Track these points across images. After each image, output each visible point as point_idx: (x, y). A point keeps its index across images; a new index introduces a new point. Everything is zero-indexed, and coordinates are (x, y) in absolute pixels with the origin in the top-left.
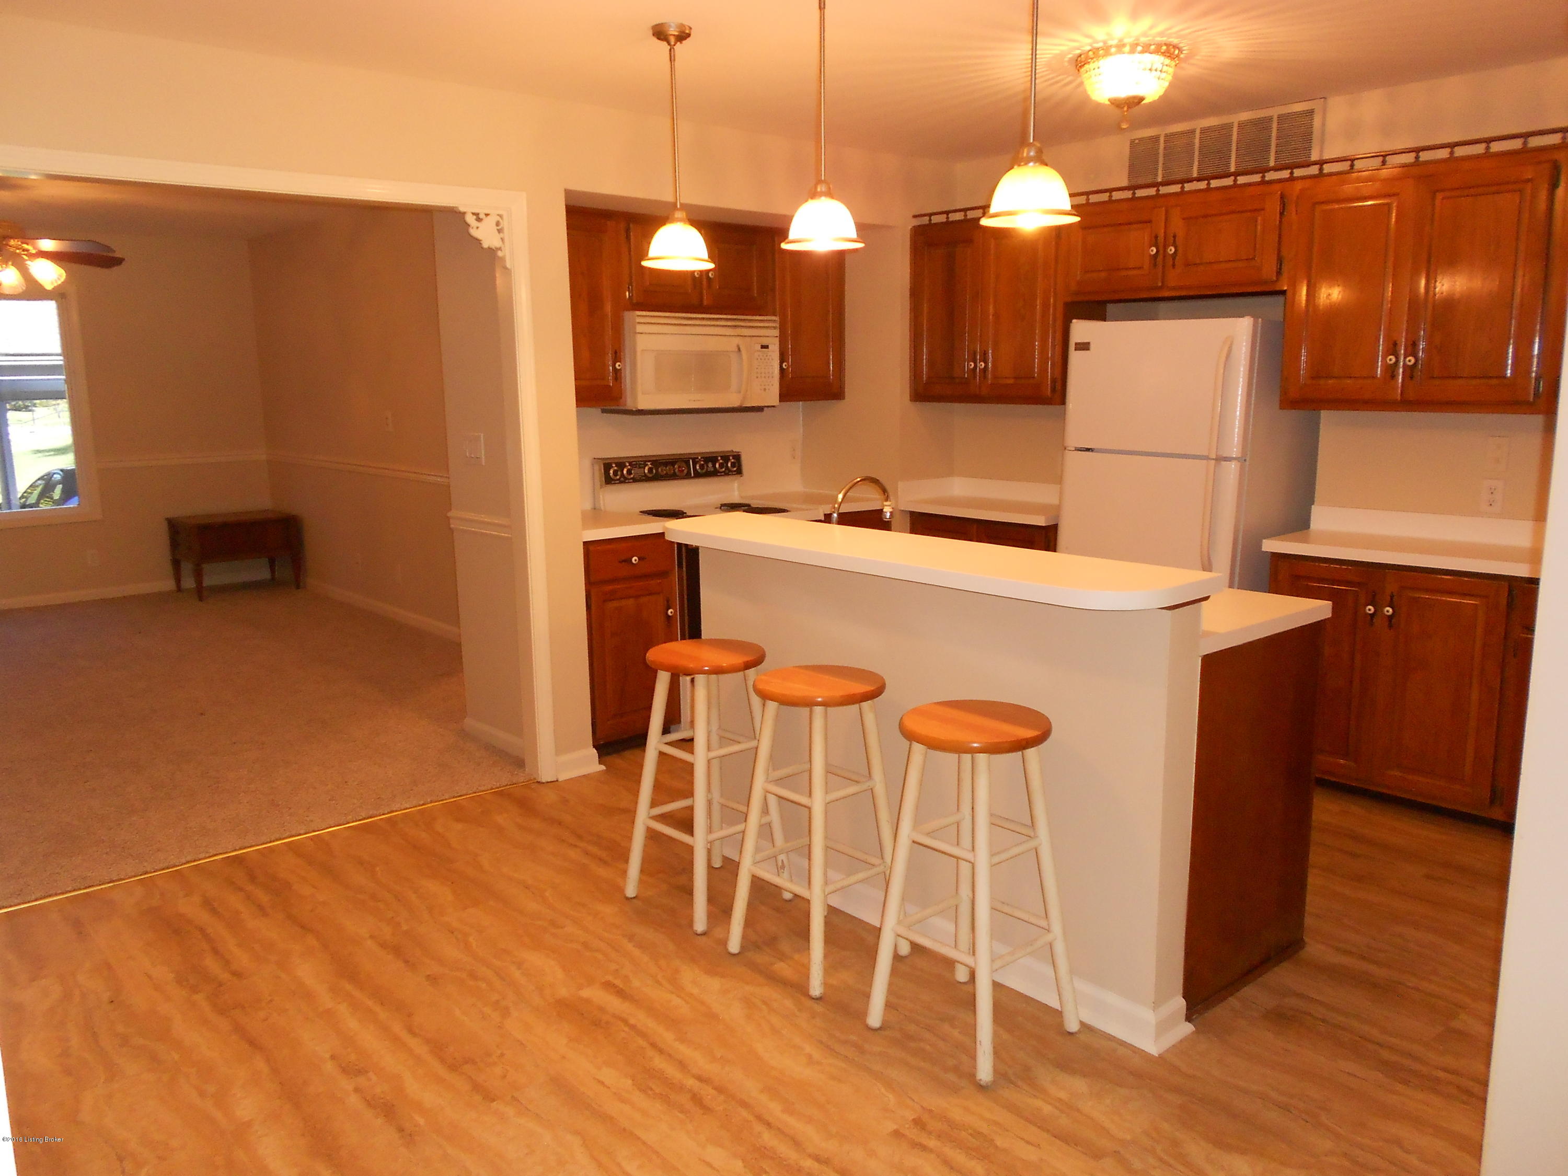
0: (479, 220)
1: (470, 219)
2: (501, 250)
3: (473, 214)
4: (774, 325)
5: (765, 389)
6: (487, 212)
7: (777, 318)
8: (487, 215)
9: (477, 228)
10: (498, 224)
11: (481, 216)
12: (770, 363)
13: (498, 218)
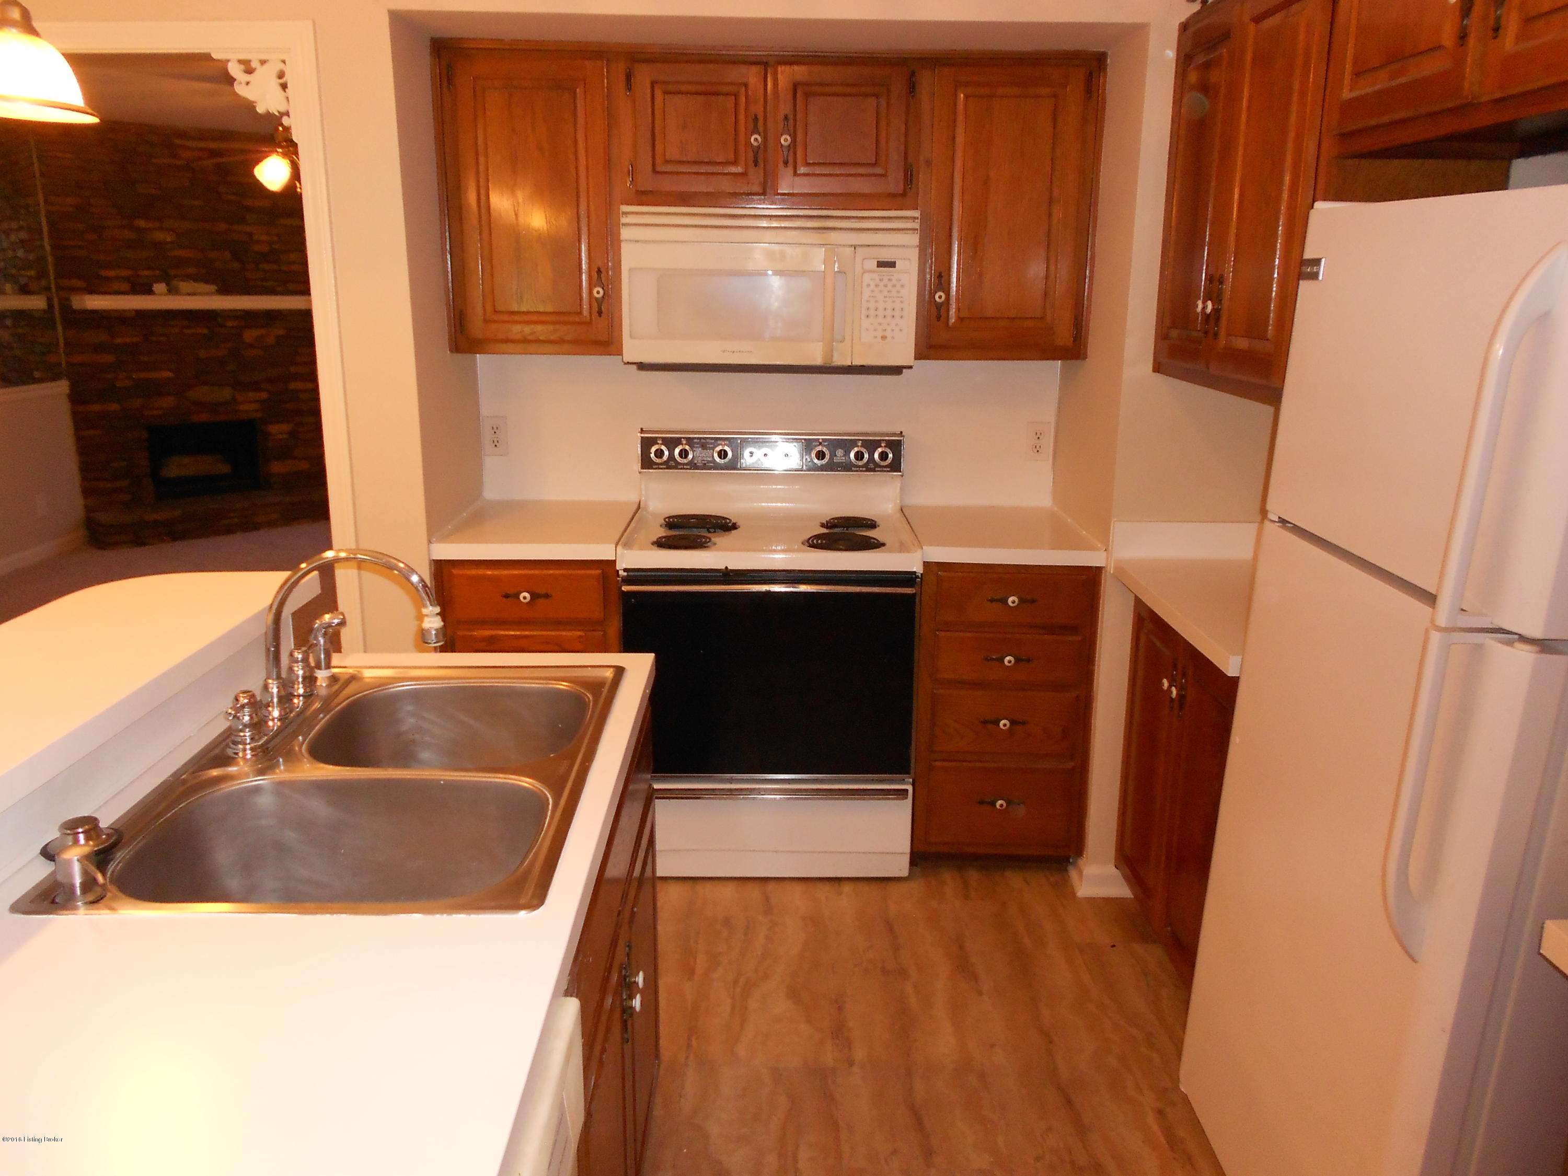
0: (249, 71)
1: (235, 70)
2: (289, 116)
3: (240, 62)
4: (909, 225)
5: (884, 338)
6: (264, 57)
7: (916, 214)
8: (263, 62)
9: (248, 83)
10: (281, 75)
11: (255, 64)
12: (898, 292)
13: (281, 66)
